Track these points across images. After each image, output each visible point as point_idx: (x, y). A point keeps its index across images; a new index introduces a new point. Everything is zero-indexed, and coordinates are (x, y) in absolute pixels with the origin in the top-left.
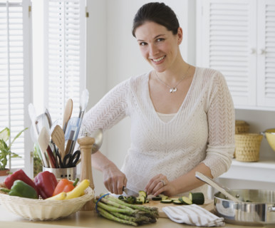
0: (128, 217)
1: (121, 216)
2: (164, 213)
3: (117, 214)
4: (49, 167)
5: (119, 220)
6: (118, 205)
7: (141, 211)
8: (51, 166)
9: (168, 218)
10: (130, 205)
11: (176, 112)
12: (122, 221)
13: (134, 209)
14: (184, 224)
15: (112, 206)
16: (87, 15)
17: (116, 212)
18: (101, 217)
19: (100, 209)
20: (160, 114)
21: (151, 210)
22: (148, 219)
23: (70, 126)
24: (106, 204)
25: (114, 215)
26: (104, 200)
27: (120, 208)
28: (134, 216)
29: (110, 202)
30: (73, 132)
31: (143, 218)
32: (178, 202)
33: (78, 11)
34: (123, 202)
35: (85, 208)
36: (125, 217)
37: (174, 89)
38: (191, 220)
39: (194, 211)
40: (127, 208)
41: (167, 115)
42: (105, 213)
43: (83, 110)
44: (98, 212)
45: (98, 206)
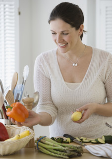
0: (60, 153)
1: (55, 151)
2: (87, 150)
3: (52, 150)
4: (3, 118)
5: (54, 154)
6: (52, 144)
7: (71, 148)
8: (4, 118)
9: (90, 153)
10: (61, 144)
11: (81, 82)
12: (56, 155)
13: (64, 147)
14: (102, 157)
15: (48, 144)
16: (19, 13)
17: (51, 149)
18: (41, 152)
19: (39, 147)
20: (67, 83)
21: (77, 148)
22: (76, 154)
23: (17, 91)
24: (44, 143)
25: (50, 151)
26: (42, 140)
27: (54, 146)
28: (65, 152)
29: (46, 142)
30: (18, 94)
31: (73, 153)
32: (95, 142)
33: (13, 10)
34: (56, 142)
35: (28, 146)
36: (58, 152)
37: (75, 64)
38: (107, 154)
39: (108, 148)
40: (59, 146)
41: (72, 84)
42: (44, 149)
43: (25, 79)
44: (38, 149)
45: (38, 145)
